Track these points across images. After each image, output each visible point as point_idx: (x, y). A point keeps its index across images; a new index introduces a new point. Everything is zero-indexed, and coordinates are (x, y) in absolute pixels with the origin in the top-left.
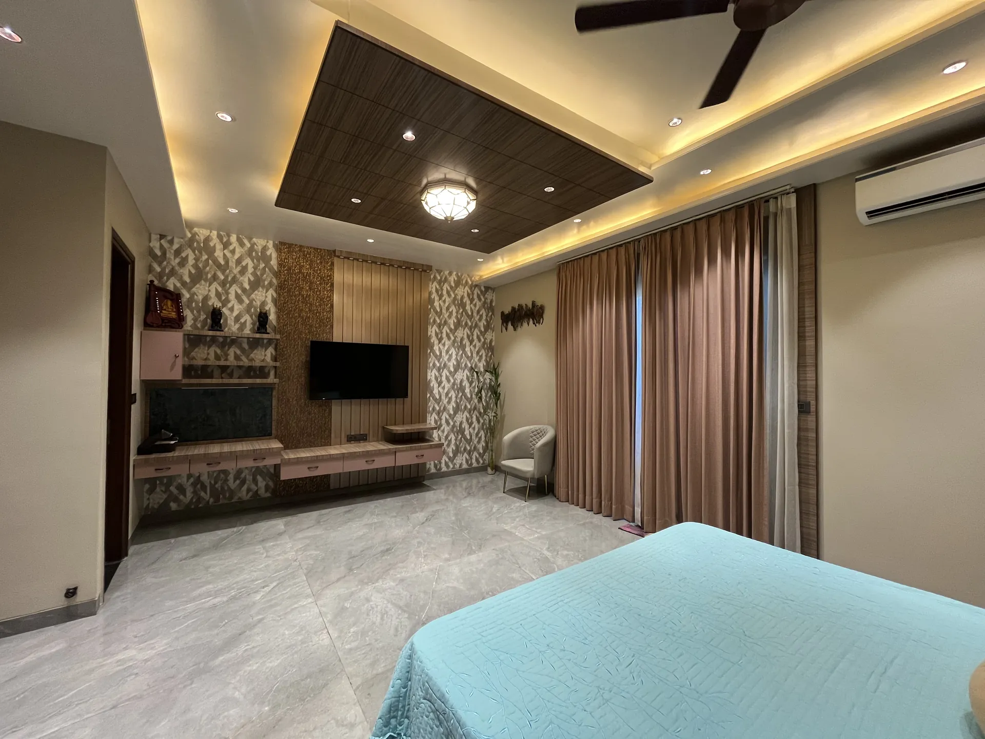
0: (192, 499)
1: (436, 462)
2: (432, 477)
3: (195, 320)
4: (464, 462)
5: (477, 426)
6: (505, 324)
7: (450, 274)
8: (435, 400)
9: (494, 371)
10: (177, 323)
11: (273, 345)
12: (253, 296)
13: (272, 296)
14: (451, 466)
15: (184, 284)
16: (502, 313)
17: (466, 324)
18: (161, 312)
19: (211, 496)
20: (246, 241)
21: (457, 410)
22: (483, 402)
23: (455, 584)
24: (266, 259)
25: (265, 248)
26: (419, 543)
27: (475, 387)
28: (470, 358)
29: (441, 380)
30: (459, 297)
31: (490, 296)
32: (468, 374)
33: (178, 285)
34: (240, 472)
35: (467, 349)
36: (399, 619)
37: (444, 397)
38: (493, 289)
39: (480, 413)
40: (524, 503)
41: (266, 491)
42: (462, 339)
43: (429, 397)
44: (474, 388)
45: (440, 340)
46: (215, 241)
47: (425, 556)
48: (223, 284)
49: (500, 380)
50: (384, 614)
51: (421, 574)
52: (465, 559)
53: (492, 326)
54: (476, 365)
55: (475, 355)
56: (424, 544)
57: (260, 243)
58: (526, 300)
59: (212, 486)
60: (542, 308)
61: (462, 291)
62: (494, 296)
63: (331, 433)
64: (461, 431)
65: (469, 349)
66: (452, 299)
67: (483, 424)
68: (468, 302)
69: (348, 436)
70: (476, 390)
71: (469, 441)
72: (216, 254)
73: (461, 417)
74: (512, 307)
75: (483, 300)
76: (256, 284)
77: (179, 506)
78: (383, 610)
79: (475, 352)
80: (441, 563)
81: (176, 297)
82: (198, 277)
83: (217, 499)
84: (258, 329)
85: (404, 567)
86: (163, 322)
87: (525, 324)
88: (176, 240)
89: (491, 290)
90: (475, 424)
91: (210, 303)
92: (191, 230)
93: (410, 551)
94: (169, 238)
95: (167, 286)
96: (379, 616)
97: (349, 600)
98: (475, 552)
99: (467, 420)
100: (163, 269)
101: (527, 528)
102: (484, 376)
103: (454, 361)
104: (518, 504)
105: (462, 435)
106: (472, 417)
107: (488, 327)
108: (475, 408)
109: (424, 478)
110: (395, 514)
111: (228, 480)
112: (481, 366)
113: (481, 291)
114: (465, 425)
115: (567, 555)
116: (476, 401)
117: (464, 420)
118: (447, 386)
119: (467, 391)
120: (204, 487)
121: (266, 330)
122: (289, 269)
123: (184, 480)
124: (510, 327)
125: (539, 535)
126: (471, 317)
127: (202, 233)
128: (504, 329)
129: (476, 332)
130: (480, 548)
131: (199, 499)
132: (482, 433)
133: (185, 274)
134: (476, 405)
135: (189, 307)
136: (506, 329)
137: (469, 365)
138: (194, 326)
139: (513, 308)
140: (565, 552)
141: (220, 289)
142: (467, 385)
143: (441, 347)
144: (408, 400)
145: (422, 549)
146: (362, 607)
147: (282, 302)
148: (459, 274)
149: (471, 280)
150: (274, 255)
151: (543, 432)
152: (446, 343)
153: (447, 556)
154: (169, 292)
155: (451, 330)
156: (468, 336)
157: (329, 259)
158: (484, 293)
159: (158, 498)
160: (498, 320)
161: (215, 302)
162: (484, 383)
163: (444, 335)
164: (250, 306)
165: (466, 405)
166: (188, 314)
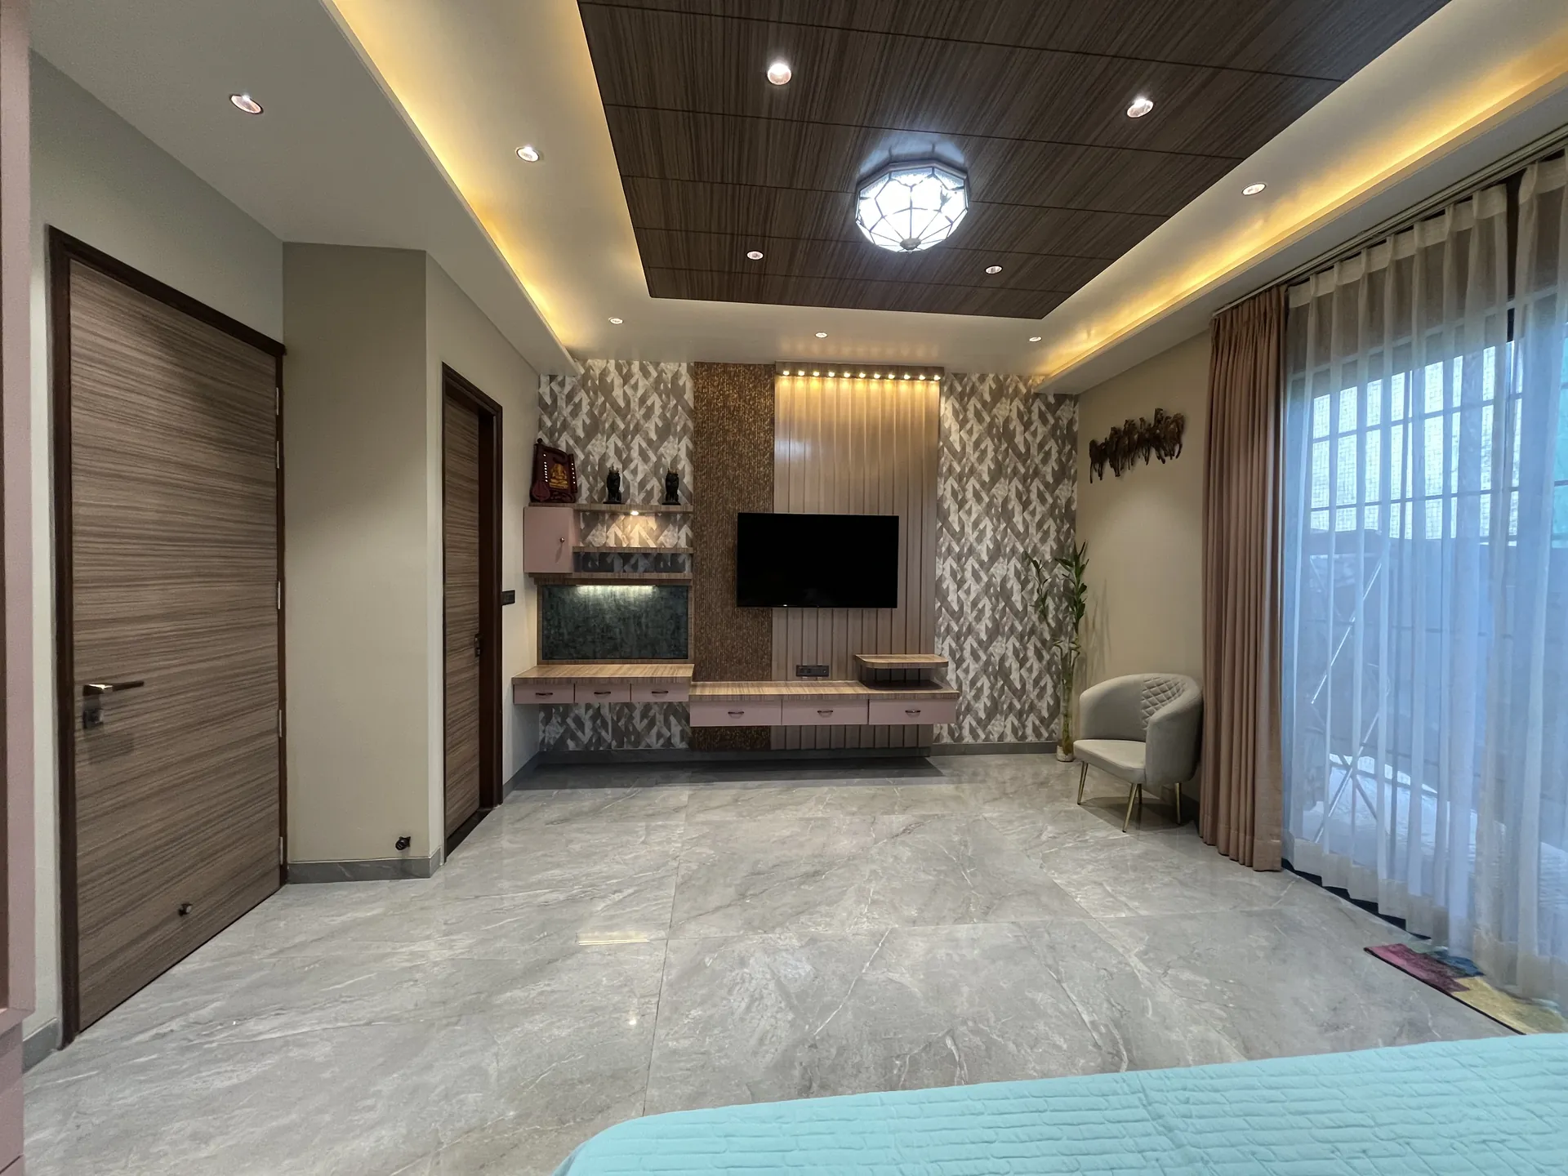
0: (591, 738)
1: (953, 725)
2: (945, 750)
3: (591, 490)
4: (1009, 731)
5: (1036, 666)
6: (1097, 466)
7: (982, 379)
8: (952, 613)
9: (1073, 558)
10: (568, 495)
11: (689, 523)
12: (662, 450)
13: (687, 447)
14: (983, 736)
15: (577, 440)
16: (1093, 444)
17: (1015, 471)
18: (549, 481)
19: (613, 738)
20: (651, 369)
21: (994, 632)
22: (1050, 621)
23: (907, 980)
24: (677, 391)
25: (676, 376)
26: (874, 872)
27: (1032, 590)
28: (1022, 537)
29: (962, 577)
30: (1000, 421)
31: (1066, 412)
32: (1019, 566)
33: (571, 442)
34: (647, 707)
35: (1017, 519)
36: (776, 1018)
37: (968, 609)
38: (1075, 399)
39: (1044, 642)
40: (1117, 834)
41: (682, 739)
42: (1006, 501)
43: (940, 607)
44: (1031, 592)
45: (961, 504)
46: (613, 377)
47: (874, 902)
48: (624, 436)
49: (1086, 578)
50: (755, 999)
51: (851, 938)
52: (945, 929)
53: (1073, 471)
54: (1035, 550)
55: (1032, 530)
56: (881, 878)
57: (669, 368)
58: (1143, 411)
59: (615, 724)
60: (1179, 423)
61: (1007, 409)
62: (1077, 411)
63: (771, 661)
64: (1003, 673)
65: (1021, 520)
66: (985, 425)
67: (1050, 663)
68: (1020, 429)
69: (798, 666)
70: (1035, 597)
71: (1020, 694)
72: (614, 394)
73: (1003, 647)
74: (1113, 429)
75: (1052, 421)
76: (664, 432)
77: (577, 745)
78: (758, 991)
79: (1034, 525)
80: (897, 926)
81: (567, 459)
82: (593, 430)
83: (621, 744)
84: (667, 499)
85: (827, 915)
86: (551, 495)
87: (1140, 462)
88: (568, 380)
89: (1070, 400)
90: (1032, 659)
91: (608, 465)
92: (583, 361)
93: (853, 884)
94: (560, 379)
95: (559, 446)
96: (746, 1000)
97: (714, 952)
98: (971, 919)
99: (1016, 652)
100: (554, 423)
101: (1105, 891)
102: (1052, 570)
103: (989, 542)
104: (1101, 834)
105: (1005, 682)
106: (1025, 649)
107: (1062, 474)
108: (1033, 632)
109: (928, 751)
110: (854, 809)
111: (633, 718)
112: (1047, 551)
113: (1048, 405)
114: (1012, 663)
115: (1189, 983)
116: (1035, 617)
117: (1010, 653)
118: (975, 588)
119: (1016, 598)
120: (604, 725)
121: (677, 500)
122: (709, 403)
123: (581, 711)
124: (1108, 469)
125: (1130, 914)
126: (1024, 458)
127: (598, 365)
128: (1095, 474)
129: (1036, 485)
130: (987, 912)
131: (600, 740)
132: (1047, 681)
133: (579, 425)
134: (1034, 625)
135: (584, 472)
136: (1100, 475)
137: (1021, 550)
138: (591, 500)
139: (1115, 431)
140: (1186, 975)
141: (620, 444)
142: (1017, 587)
143: (964, 517)
144: (899, 611)
145: (873, 887)
146: (729, 973)
147: (700, 455)
148: (1001, 378)
149: (1025, 385)
150: (689, 385)
151: (1175, 689)
152: (974, 509)
153: (914, 913)
154: (561, 453)
155: (983, 484)
156: (1019, 495)
157: (766, 380)
158: (1053, 409)
159: (553, 732)
160: (1082, 460)
161: (613, 463)
162: (1052, 585)
163: (969, 495)
164: (658, 465)
165: (1013, 625)
166: (583, 482)
